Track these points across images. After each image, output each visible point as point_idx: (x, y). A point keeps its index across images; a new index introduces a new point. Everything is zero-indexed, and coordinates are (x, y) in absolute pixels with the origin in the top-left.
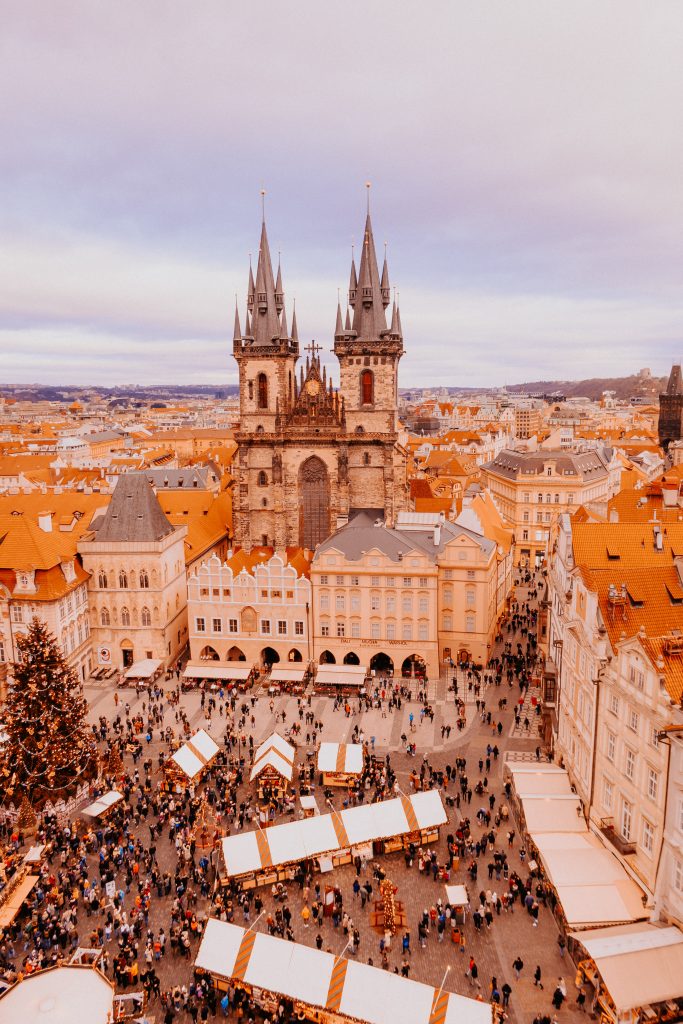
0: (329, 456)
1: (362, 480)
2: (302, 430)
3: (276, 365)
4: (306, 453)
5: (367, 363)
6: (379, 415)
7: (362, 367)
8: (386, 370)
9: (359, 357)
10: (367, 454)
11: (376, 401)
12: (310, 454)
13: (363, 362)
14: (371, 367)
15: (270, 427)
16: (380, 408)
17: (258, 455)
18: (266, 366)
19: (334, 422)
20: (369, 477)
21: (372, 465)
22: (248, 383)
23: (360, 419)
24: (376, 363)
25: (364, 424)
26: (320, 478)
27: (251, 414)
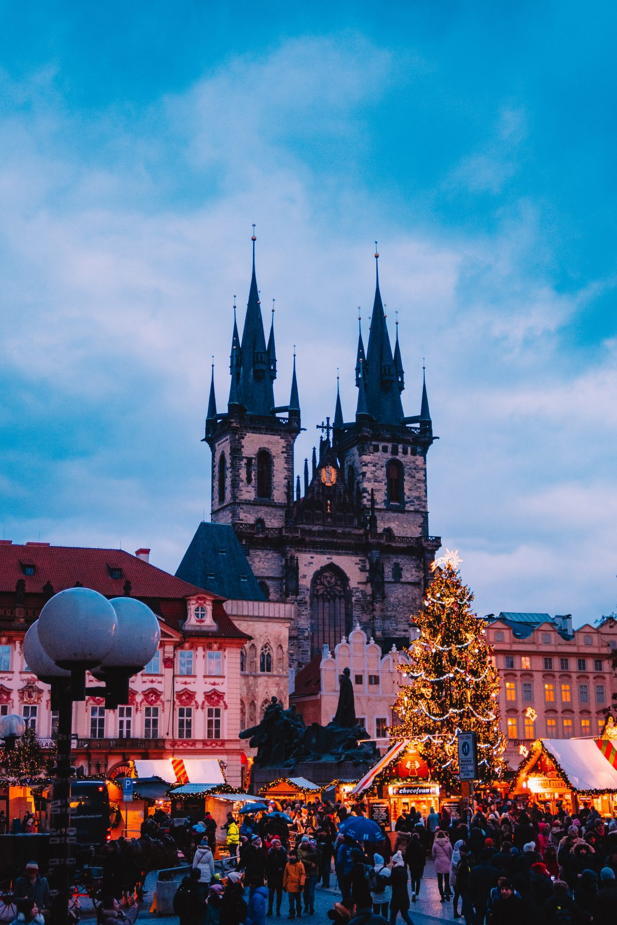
0: (349, 565)
1: (392, 600)
2: (316, 528)
3: (282, 442)
4: (321, 560)
5: (395, 452)
6: (411, 517)
7: (389, 456)
8: (417, 463)
9: (385, 444)
10: (397, 565)
11: (406, 499)
12: (328, 562)
13: (390, 449)
14: (400, 457)
15: (274, 522)
16: (412, 509)
17: (257, 560)
18: (269, 443)
19: (356, 522)
20: (400, 596)
21: (403, 580)
22: (245, 461)
23: (389, 520)
24: (405, 452)
25: (393, 525)
26: (336, 596)
27: (247, 503)
